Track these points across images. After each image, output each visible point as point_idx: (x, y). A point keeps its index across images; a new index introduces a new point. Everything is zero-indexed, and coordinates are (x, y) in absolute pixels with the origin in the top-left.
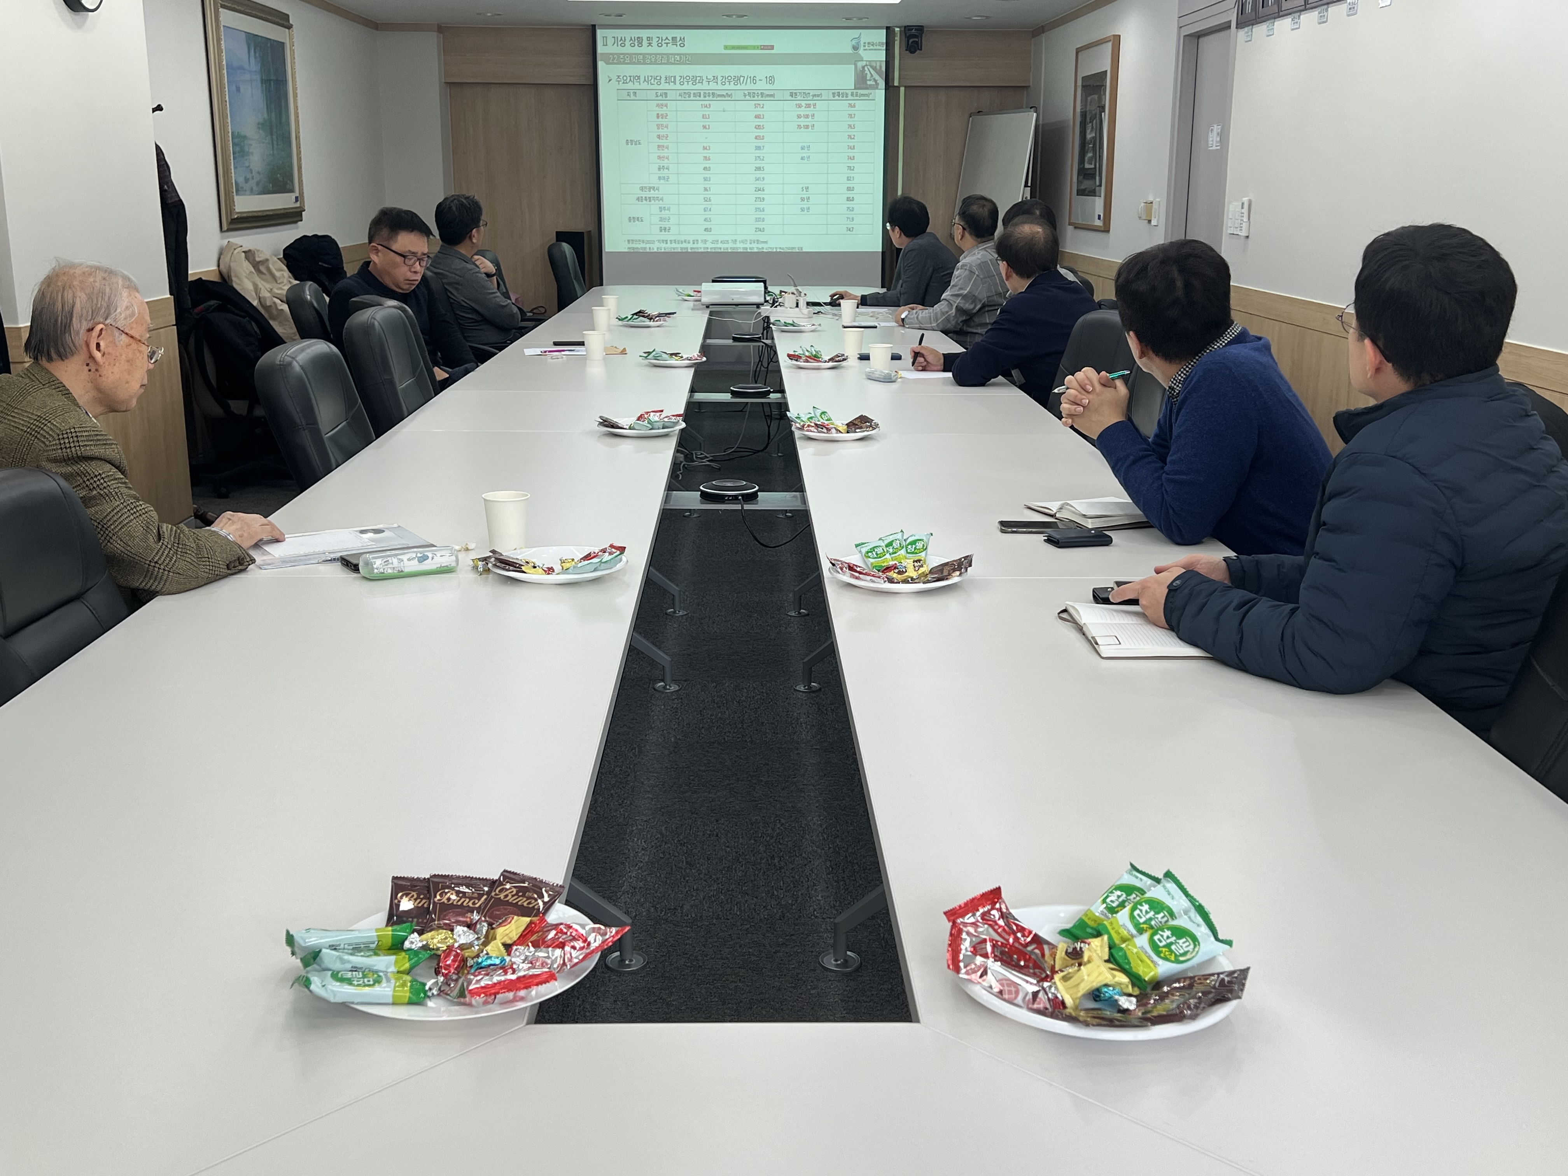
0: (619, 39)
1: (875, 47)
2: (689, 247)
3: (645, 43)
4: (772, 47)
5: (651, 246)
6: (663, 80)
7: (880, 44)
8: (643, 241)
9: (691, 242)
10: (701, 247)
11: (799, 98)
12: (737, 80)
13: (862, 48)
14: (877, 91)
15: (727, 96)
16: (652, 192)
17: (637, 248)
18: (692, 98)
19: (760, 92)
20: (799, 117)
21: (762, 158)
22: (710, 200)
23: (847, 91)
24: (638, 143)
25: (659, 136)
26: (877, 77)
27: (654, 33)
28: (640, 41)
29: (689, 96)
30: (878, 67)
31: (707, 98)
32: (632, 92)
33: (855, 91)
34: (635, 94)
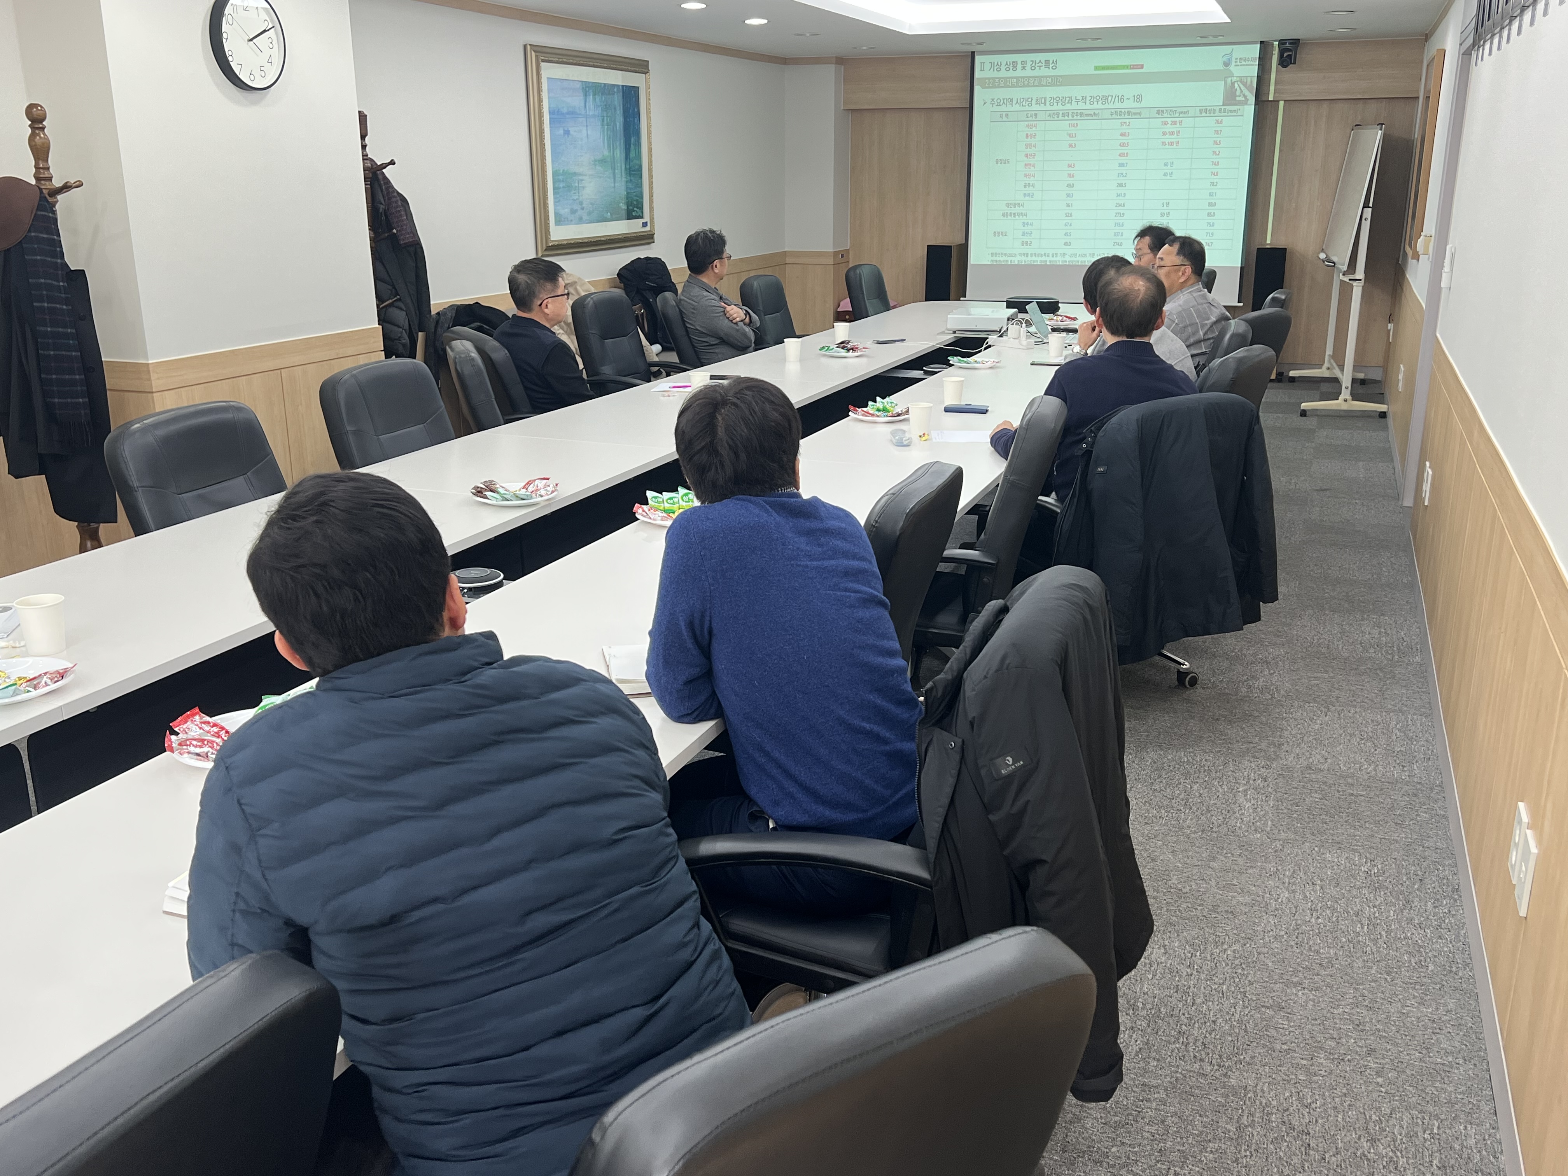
0: (996, 64)
1: (1247, 63)
2: (1048, 260)
3: (1019, 66)
4: (1142, 67)
5: (1013, 259)
6: (1034, 102)
7: (1253, 59)
8: (1005, 255)
9: (1051, 255)
10: (1059, 260)
11: (1165, 115)
12: (1105, 99)
13: (1233, 64)
14: (1246, 106)
15: (1094, 116)
16: (1017, 208)
17: (1000, 261)
18: (1061, 118)
19: (1126, 110)
20: (1164, 134)
21: (1124, 174)
22: (1071, 216)
23: (1215, 108)
24: (1007, 162)
25: (1027, 156)
26: (1247, 93)
27: (1028, 57)
28: (1015, 64)
29: (1058, 117)
30: (1249, 83)
31: (1075, 117)
32: (1004, 113)
33: (1223, 108)
34: (1007, 115)
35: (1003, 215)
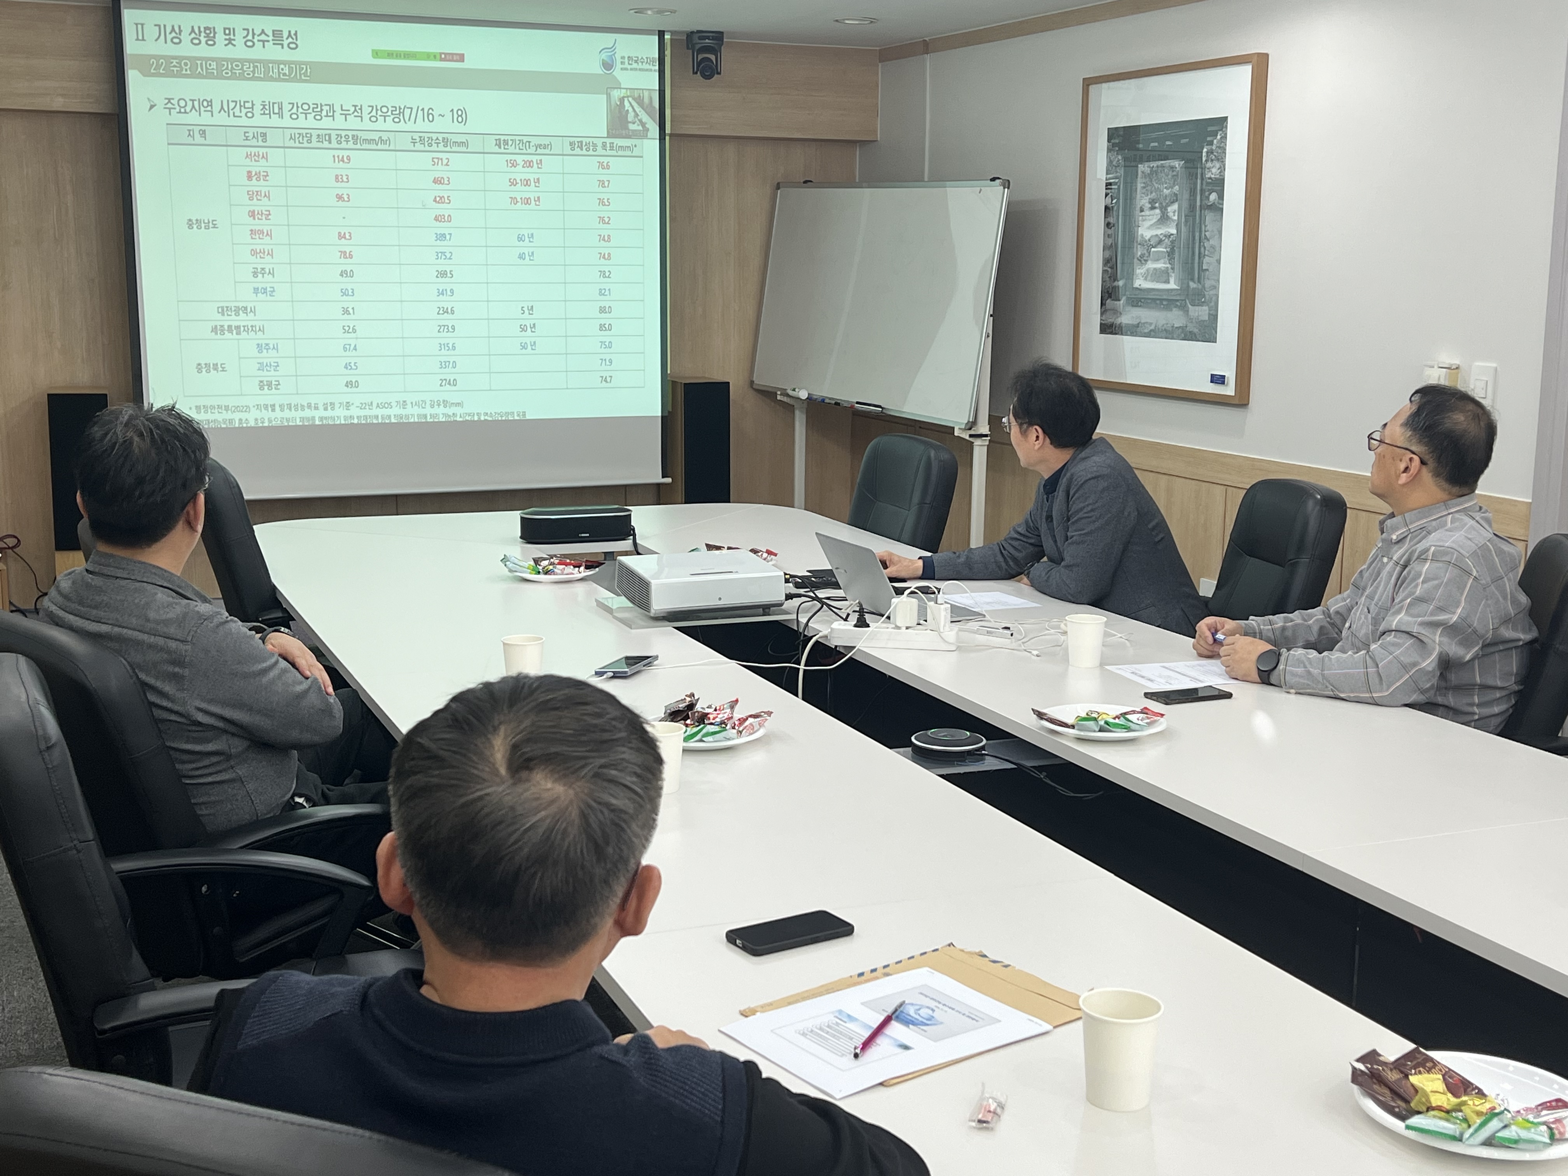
0: (169, 30)
1: (640, 66)
2: (318, 416)
3: (220, 38)
4: (461, 58)
5: (244, 416)
6: (258, 108)
7: (649, 61)
8: (227, 408)
9: (321, 407)
10: (340, 415)
11: (511, 149)
12: (399, 113)
13: (619, 66)
14: (645, 141)
15: (380, 143)
16: (242, 316)
17: (216, 421)
18: (314, 144)
19: (440, 137)
20: (513, 183)
21: (448, 255)
22: (354, 331)
23: (595, 141)
24: (211, 225)
25: (252, 214)
26: (645, 117)
27: (238, 21)
28: (210, 34)
29: (310, 141)
30: (646, 100)
31: (344, 145)
32: (197, 129)
33: (608, 141)
34: (203, 133)
35: (214, 330)
